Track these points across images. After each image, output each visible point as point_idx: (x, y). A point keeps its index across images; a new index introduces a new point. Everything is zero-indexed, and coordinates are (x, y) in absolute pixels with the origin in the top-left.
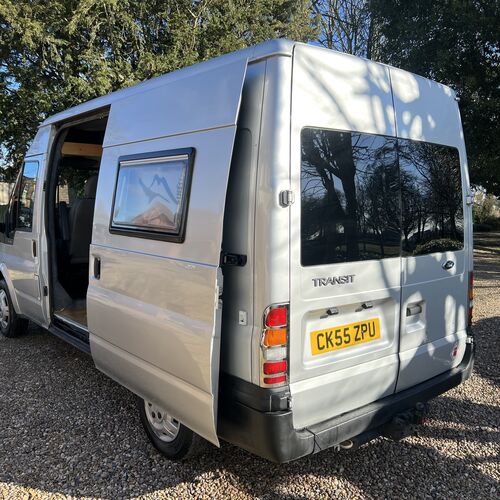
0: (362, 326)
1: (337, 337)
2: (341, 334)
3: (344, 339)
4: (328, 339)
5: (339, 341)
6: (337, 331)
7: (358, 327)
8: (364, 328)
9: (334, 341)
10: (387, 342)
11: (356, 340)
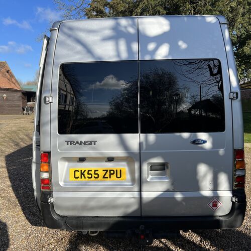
0: (110, 171)
1: (88, 174)
2: (92, 172)
3: (93, 175)
4: (82, 174)
5: (90, 176)
6: (89, 171)
7: (107, 171)
8: (112, 172)
9: (86, 175)
10: (130, 183)
11: (104, 177)
